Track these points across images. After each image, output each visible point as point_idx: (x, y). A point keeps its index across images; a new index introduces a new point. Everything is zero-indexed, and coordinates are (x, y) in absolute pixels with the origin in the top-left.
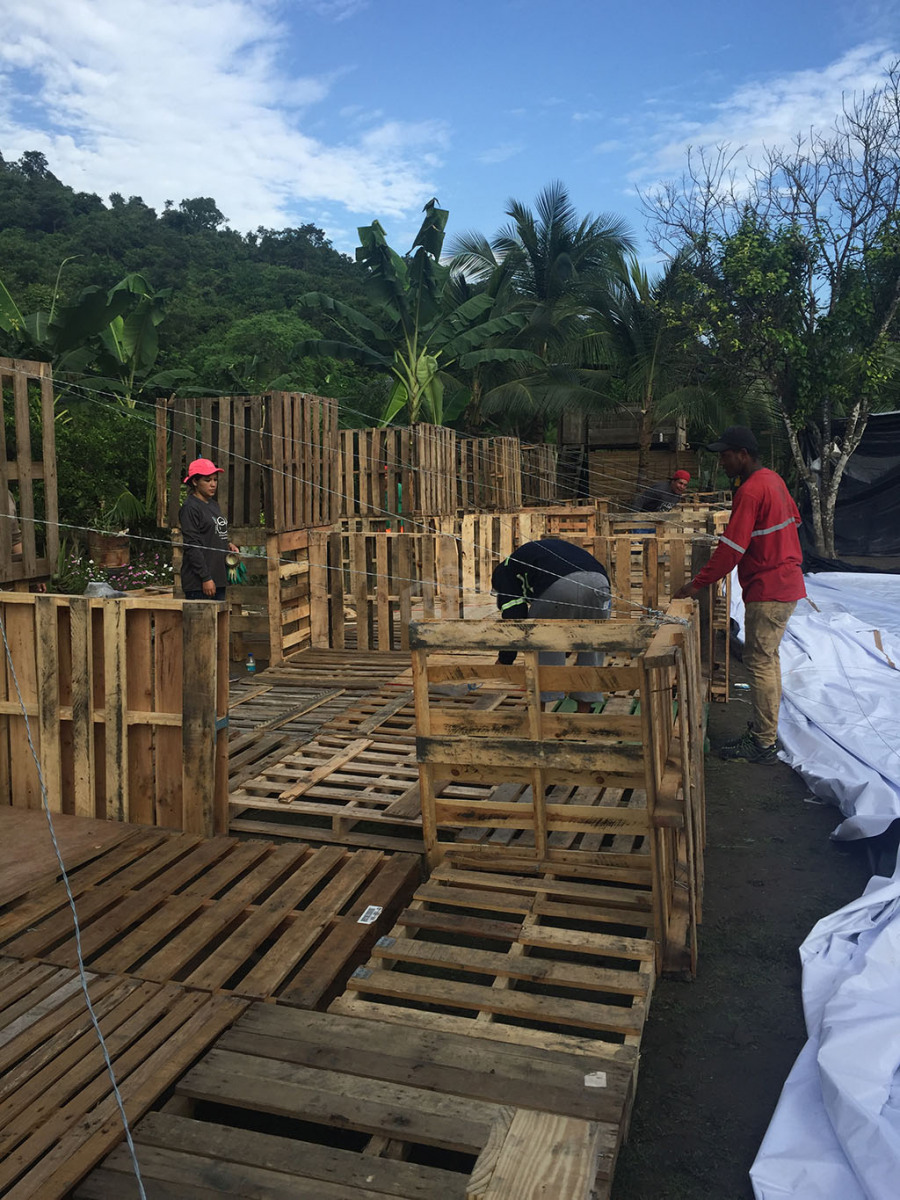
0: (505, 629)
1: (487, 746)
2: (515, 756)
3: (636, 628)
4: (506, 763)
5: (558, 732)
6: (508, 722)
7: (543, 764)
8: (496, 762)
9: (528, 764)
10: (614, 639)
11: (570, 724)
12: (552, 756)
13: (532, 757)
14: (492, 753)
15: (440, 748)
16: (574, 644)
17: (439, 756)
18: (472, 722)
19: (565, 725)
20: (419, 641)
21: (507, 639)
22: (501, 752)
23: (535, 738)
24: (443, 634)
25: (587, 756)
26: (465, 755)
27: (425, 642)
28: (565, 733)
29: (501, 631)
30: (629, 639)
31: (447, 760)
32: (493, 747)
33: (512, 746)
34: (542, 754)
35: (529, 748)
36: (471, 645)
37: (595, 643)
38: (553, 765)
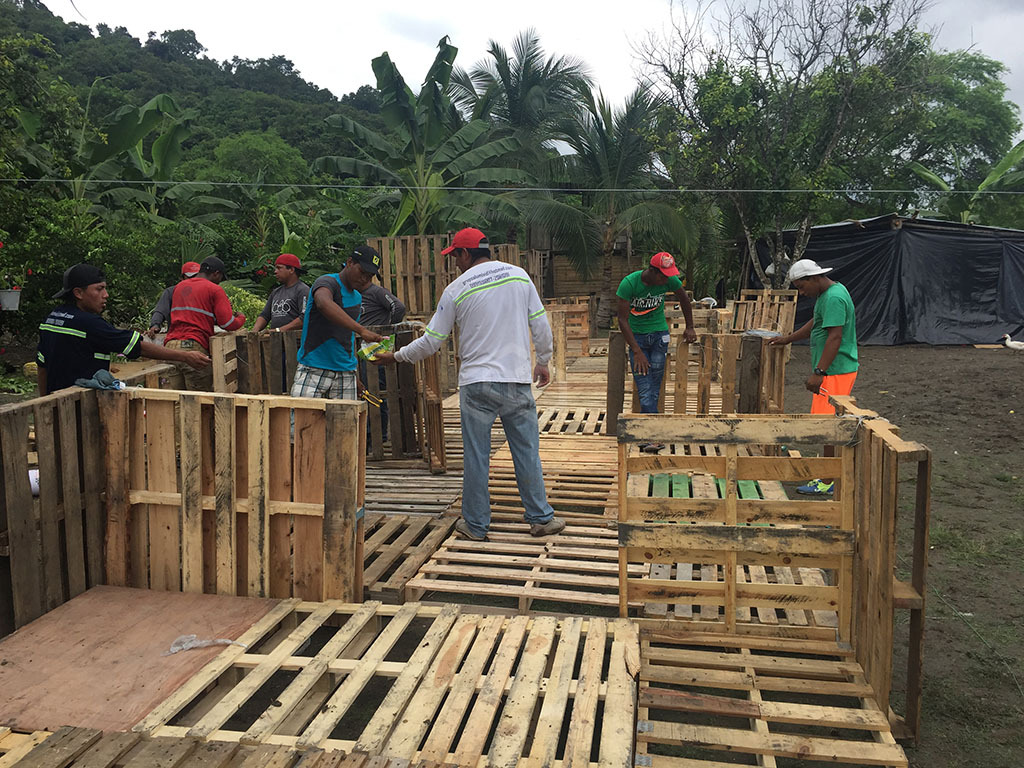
0: (711, 424)
1: (687, 531)
2: (714, 540)
3: (838, 423)
4: (706, 547)
5: (750, 517)
6: (702, 508)
7: (741, 547)
8: (695, 546)
9: (726, 548)
10: (817, 433)
11: (761, 509)
12: (749, 540)
13: (731, 541)
14: (691, 538)
15: (642, 534)
16: (778, 438)
17: (640, 541)
18: (668, 509)
19: (757, 511)
20: (627, 435)
21: (713, 433)
22: (701, 537)
23: (734, 524)
24: (650, 428)
25: (783, 540)
26: (666, 540)
27: (633, 436)
28: (757, 518)
29: (708, 426)
30: (832, 432)
31: (648, 545)
32: (693, 532)
33: (712, 531)
34: (740, 538)
35: (728, 532)
36: (678, 439)
37: (798, 437)
38: (750, 548)
